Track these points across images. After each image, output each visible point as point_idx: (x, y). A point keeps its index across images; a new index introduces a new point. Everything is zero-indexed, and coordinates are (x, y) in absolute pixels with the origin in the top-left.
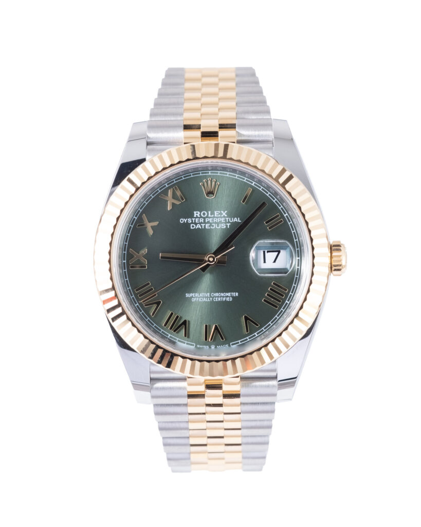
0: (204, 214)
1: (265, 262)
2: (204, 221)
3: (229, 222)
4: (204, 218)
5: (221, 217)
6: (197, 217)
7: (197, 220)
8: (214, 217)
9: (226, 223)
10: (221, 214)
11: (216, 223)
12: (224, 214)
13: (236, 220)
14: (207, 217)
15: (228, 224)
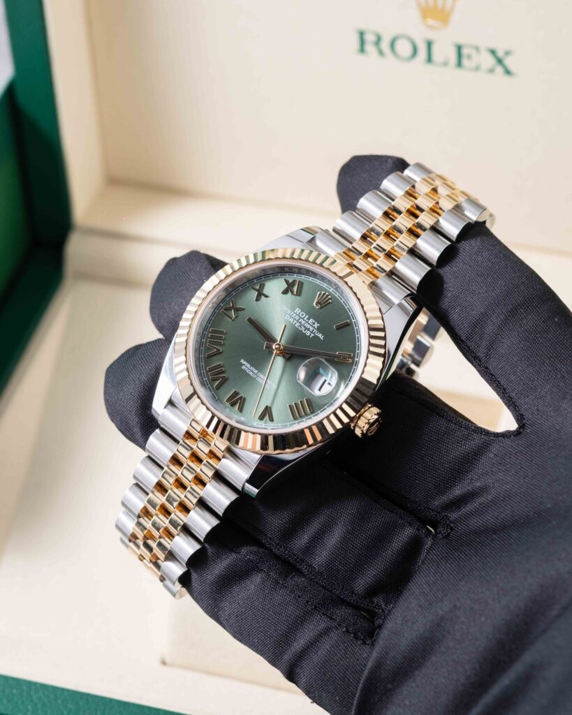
0: (303, 315)
1: (320, 390)
2: (299, 319)
3: (314, 334)
4: (300, 318)
5: (312, 326)
6: (296, 313)
7: (294, 315)
8: (307, 322)
9: (312, 332)
10: (314, 324)
11: (305, 327)
12: (316, 325)
13: (320, 335)
14: (303, 319)
15: (312, 335)
